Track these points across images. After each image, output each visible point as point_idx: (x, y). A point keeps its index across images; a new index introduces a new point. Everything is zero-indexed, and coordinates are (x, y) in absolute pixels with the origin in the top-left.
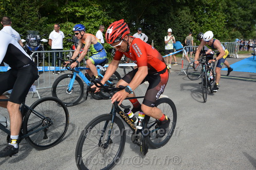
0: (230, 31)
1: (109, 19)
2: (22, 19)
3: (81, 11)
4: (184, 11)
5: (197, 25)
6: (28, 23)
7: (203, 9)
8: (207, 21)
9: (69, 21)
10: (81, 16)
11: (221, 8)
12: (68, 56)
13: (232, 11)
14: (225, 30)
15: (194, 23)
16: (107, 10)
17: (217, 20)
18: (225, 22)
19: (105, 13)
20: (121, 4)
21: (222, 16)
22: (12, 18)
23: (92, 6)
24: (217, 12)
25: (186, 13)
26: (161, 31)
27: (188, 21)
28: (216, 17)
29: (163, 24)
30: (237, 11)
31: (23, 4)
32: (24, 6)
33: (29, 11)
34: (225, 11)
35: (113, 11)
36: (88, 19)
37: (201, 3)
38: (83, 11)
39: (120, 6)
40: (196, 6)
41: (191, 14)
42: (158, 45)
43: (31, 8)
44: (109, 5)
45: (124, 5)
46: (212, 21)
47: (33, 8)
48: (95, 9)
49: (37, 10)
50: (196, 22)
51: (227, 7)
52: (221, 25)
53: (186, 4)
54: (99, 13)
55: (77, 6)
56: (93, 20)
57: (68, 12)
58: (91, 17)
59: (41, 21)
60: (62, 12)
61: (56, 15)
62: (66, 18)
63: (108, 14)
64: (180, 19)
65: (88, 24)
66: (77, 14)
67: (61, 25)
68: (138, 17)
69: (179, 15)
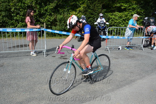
1: (141, 10)
2: (94, 11)
6: (96, 13)
9: (117, 11)
10: (124, 8)
16: (140, 5)
22: (89, 10)
23: (131, 2)
31: (95, 3)
32: (95, 4)
33: (97, 7)
36: (128, 10)
38: (126, 5)
43: (98, 5)
44: (142, 2)
47: (99, 5)
48: (133, 4)
49: (101, 6)
55: (122, 3)
56: (131, 10)
57: (117, 6)
58: (130, 9)
59: (103, 11)
60: (114, 6)
61: (110, 8)
62: (115, 10)
63: (141, 7)
65: (128, 13)
66: (122, 7)
67: (112, 13)
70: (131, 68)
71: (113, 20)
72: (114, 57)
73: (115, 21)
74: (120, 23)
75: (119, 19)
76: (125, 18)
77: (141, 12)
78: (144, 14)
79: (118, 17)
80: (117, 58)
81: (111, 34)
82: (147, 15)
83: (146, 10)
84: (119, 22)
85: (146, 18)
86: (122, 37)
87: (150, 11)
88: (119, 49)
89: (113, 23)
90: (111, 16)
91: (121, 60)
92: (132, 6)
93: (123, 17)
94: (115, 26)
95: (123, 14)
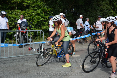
1: (47, 8)
3: (27, 2)
4: (104, 3)
5: (115, 13)
9: (18, 9)
10: (27, 5)
12: (15, 35)
19: (45, 3)
25: (106, 4)
27: (107, 10)
29: (88, 12)
35: (51, 2)
38: (29, 2)
41: (110, 4)
50: (114, 10)
54: (40, 3)
56: (36, 8)
57: (17, 2)
58: (34, 7)
60: (13, 2)
61: (8, 4)
63: (47, 4)
64: (101, 8)
65: (32, 12)
66: (24, 4)
67: (12, 11)
68: (70, 7)
69: (100, 6)
71: (12, 21)
77: (48, 11)
81: (11, 38)
83: (54, 9)
89: (13, 24)
90: (9, 15)
92: (37, 2)
93: (26, 17)
94: (16, 28)
95: (26, 13)
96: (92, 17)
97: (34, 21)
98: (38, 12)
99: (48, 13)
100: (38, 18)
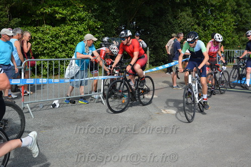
0: (241, 36)
1: (95, 22)
3: (62, 12)
4: (184, 13)
5: (200, 29)
7: (207, 10)
8: (212, 24)
9: (47, 24)
10: (62, 18)
11: (230, 8)
13: (243, 11)
14: (234, 35)
15: (196, 27)
16: (93, 12)
17: (224, 23)
18: (234, 25)
19: (91, 14)
20: (110, 4)
21: (230, 18)
23: (75, 6)
24: (225, 13)
25: (187, 15)
26: (157, 37)
27: (189, 25)
28: (223, 20)
29: (160, 29)
30: (248, 12)
34: (234, 12)
35: (101, 12)
36: (70, 21)
37: (204, 3)
38: (64, 12)
39: (109, 6)
40: (198, 6)
41: (193, 15)
42: (153, 54)
44: (96, 7)
45: (113, 6)
46: (218, 25)
48: (79, 10)
49: (7, 9)
50: (199, 25)
51: (236, 7)
52: (229, 29)
53: (187, 5)
54: (83, 14)
55: (57, 6)
56: (76, 23)
57: (46, 13)
58: (74, 20)
59: (13, 23)
60: (38, 12)
61: (31, 15)
62: (43, 20)
63: (94, 16)
64: (179, 22)
65: (70, 28)
66: (57, 15)
67: (37, 28)
68: (130, 20)
69: (178, 18)
70: (80, 143)
71: (38, 43)
72: (42, 124)
73: (45, 45)
74: (56, 49)
75: (52, 41)
76: (66, 38)
77: (96, 27)
78: (102, 31)
79: (51, 36)
80: (49, 128)
81: (39, 73)
82: (108, 33)
83: (106, 23)
84: (53, 47)
85: (106, 39)
86: (57, 81)
87: (113, 26)
88: (54, 105)
89: (40, 49)
90: (34, 35)
91: (58, 130)
92: (78, 13)
93: (61, 37)
94: (45, 55)
95: (60, 30)
96: (166, 35)
97: (73, 44)
98: (80, 28)
99: (96, 29)
100: (81, 38)
